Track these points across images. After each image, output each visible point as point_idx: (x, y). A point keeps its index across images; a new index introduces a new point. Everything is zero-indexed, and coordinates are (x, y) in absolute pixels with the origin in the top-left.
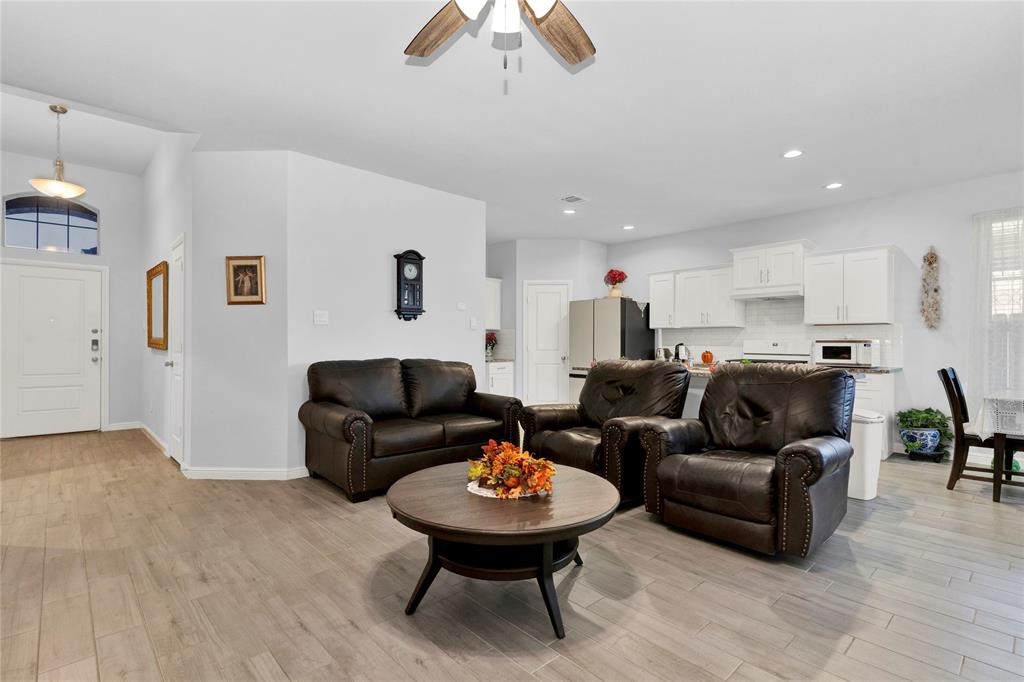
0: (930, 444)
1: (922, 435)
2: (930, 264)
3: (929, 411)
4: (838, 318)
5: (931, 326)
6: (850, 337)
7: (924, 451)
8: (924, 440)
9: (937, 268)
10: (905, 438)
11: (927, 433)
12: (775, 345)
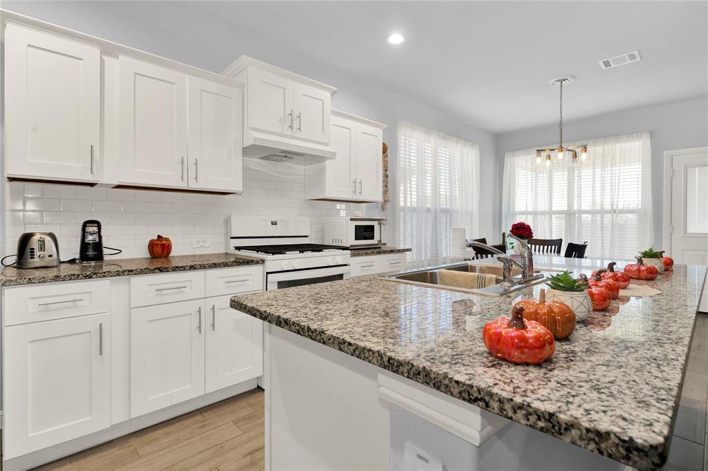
4: (354, 193)
12: (274, 223)
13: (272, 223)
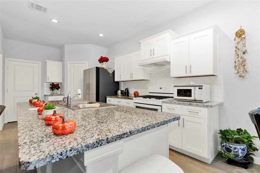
0: (241, 155)
1: (235, 148)
2: (240, 36)
3: (239, 131)
4: (186, 72)
5: (241, 76)
6: (192, 83)
7: (237, 159)
8: (236, 152)
9: (244, 38)
10: (224, 148)
11: (239, 147)
12: (161, 88)
13: (160, 88)
